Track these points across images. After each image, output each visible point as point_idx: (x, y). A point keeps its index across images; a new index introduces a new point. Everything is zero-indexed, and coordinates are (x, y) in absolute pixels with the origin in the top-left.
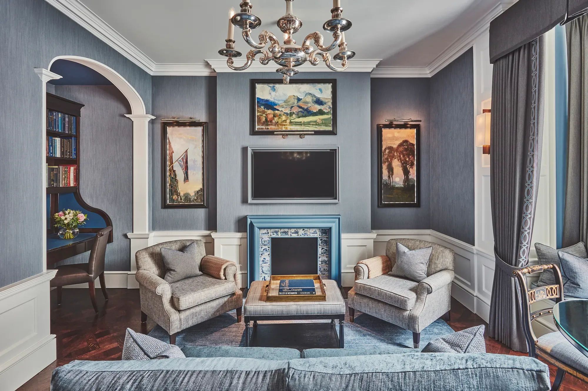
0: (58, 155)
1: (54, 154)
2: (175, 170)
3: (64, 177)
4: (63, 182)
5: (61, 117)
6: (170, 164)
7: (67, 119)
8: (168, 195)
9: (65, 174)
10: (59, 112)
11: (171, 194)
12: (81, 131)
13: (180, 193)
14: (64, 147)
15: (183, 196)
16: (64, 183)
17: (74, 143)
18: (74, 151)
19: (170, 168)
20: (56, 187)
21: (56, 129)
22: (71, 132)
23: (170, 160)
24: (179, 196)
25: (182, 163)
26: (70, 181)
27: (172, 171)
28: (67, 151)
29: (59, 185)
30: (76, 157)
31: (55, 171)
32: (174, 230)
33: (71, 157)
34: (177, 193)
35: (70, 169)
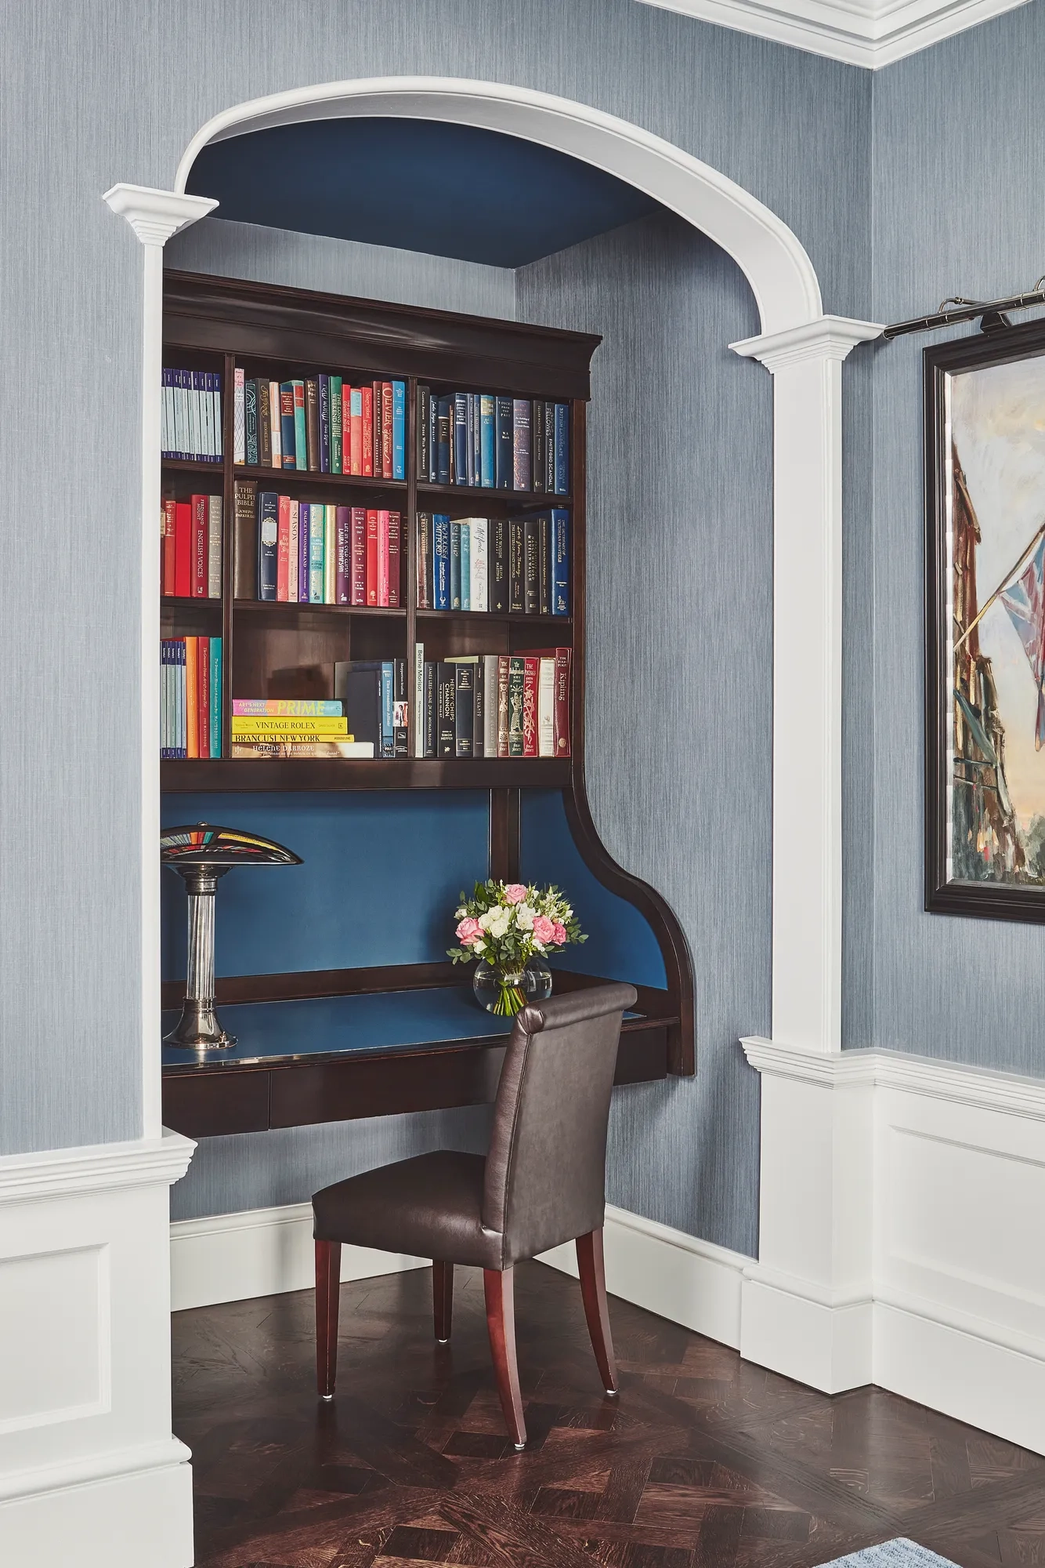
0: (477, 599)
1: (459, 595)
2: (988, 660)
3: (502, 707)
4: (501, 733)
5: (492, 417)
6: (959, 618)
7: (520, 423)
8: (950, 826)
9: (509, 694)
10: (479, 391)
11: (964, 820)
12: (590, 474)
13: (1012, 816)
14: (505, 562)
15: (1030, 838)
16: (506, 737)
17: (556, 536)
18: (557, 580)
19: (963, 645)
20: (467, 757)
21: (464, 474)
22: (542, 479)
23: (964, 594)
24: (1008, 837)
25: (1027, 609)
26: (536, 728)
27: (973, 664)
28: (520, 580)
29: (481, 748)
30: (569, 605)
31: (460, 677)
32: (983, 1064)
33: (545, 610)
34: (996, 817)
35: (536, 668)
